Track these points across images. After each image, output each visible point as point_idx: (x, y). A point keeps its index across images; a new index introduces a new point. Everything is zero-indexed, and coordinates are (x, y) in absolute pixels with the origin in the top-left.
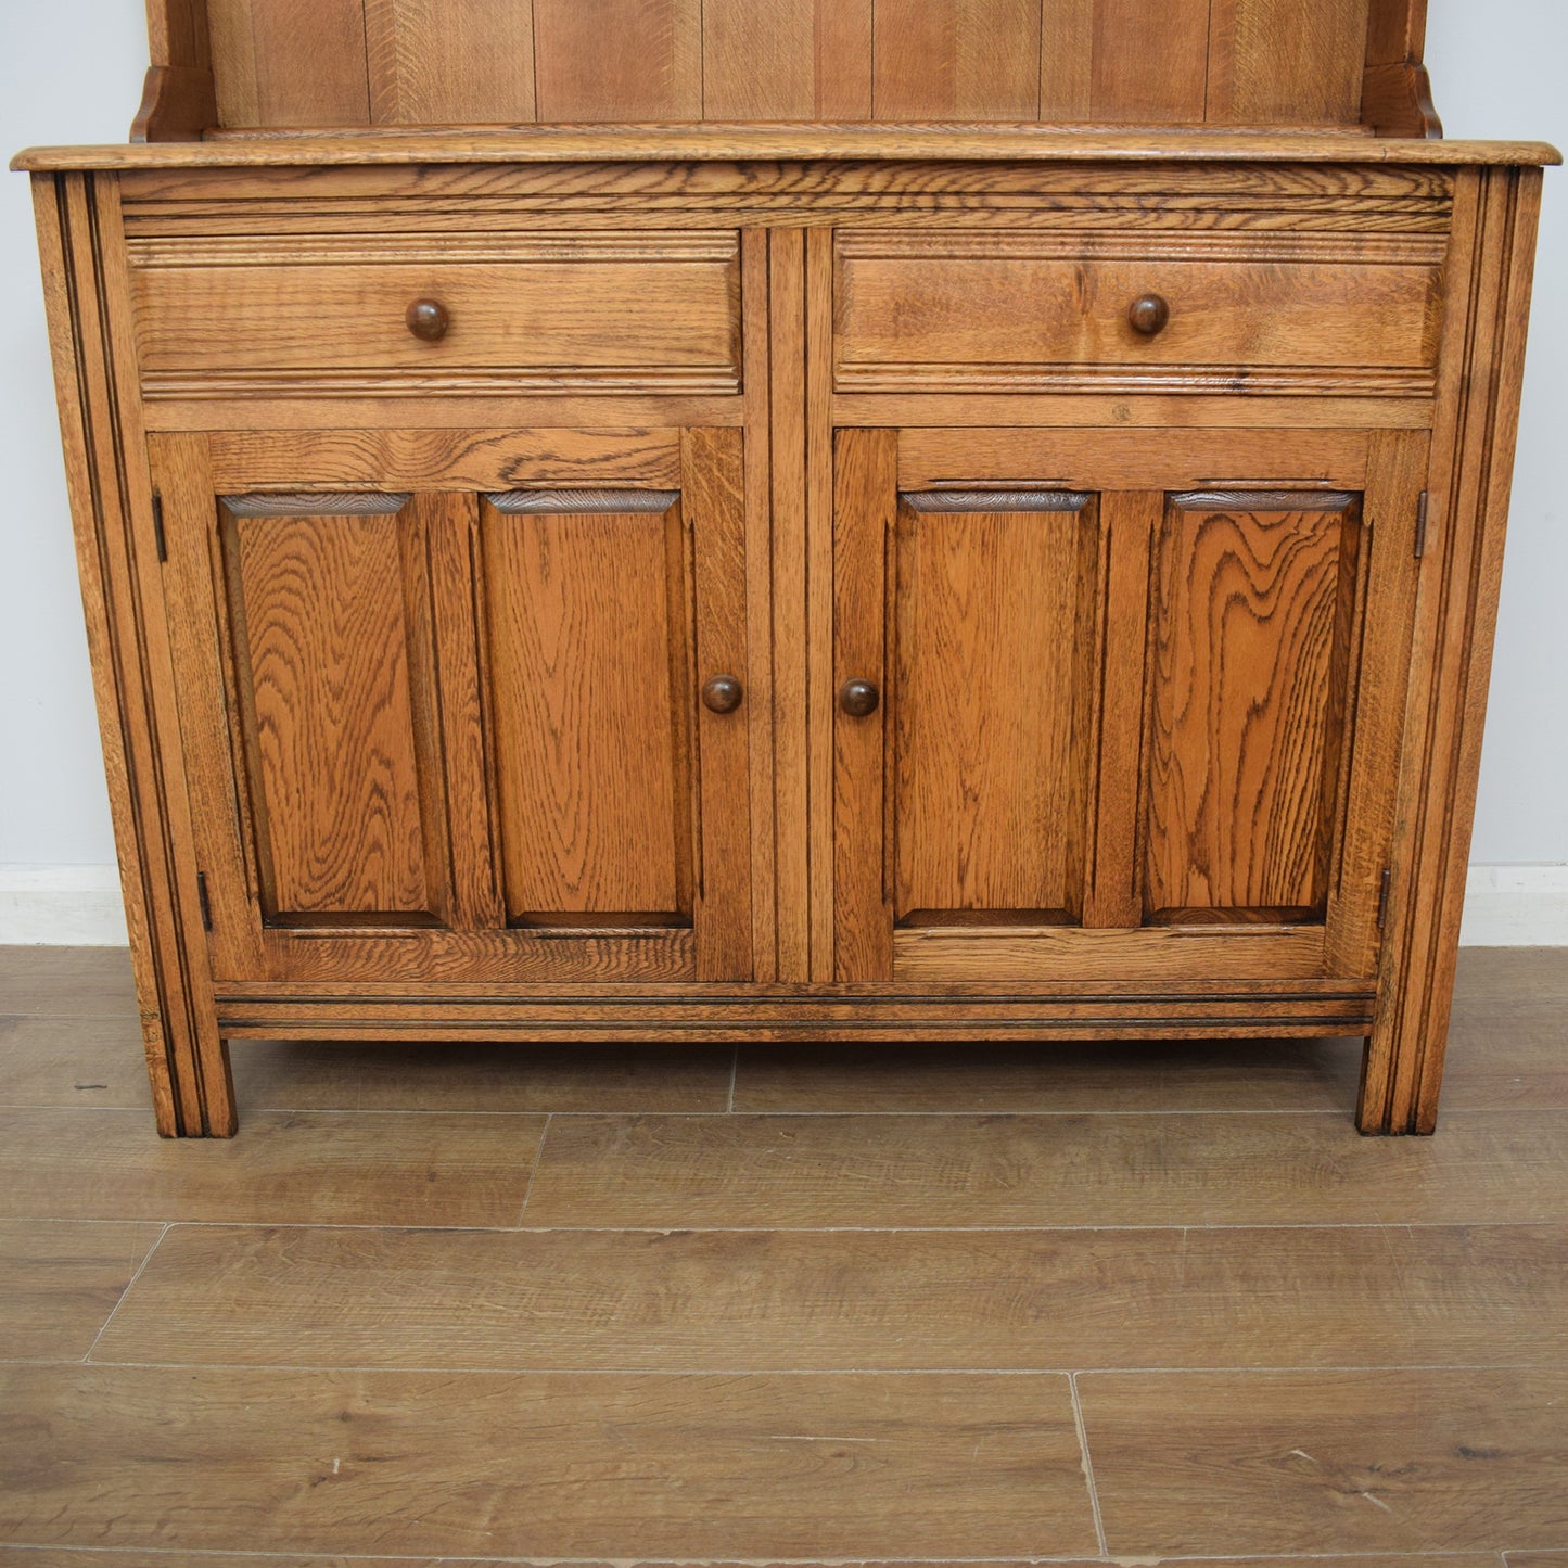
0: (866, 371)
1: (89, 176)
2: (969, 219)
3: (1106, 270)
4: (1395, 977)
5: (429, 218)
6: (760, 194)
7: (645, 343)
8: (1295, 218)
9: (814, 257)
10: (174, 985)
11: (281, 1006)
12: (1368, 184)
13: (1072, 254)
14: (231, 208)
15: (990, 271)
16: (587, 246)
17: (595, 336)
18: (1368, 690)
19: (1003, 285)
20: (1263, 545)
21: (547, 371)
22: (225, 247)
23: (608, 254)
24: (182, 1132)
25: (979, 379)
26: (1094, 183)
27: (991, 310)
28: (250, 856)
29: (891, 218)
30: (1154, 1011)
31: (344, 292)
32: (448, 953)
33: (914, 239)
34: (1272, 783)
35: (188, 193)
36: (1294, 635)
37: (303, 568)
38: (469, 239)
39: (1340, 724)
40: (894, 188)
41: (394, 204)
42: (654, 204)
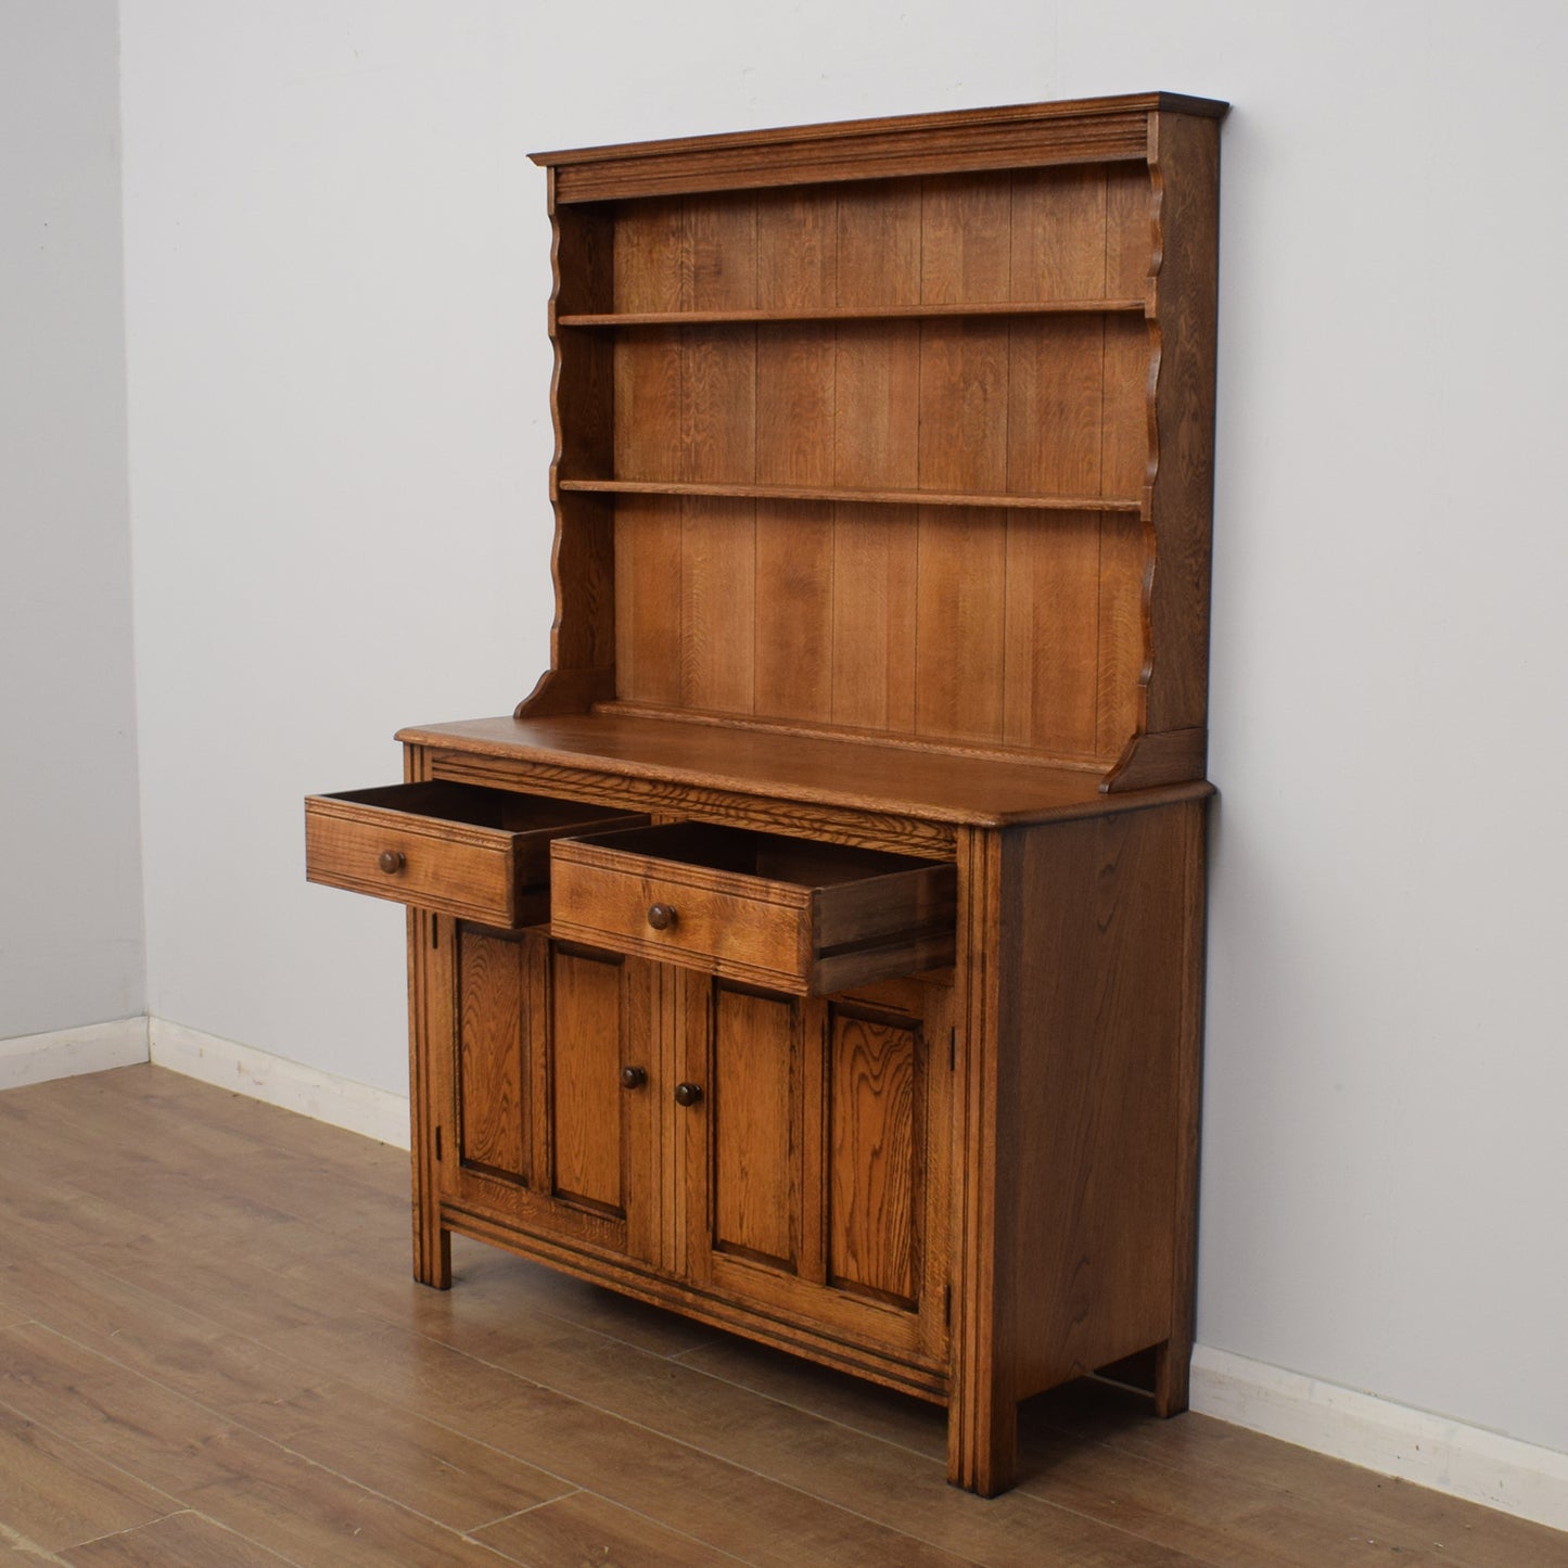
1: (422, 747)
4: (958, 1367)
10: (425, 1190)
11: (464, 1215)
18: (932, 1155)
20: (875, 1045)
24: (422, 1281)
28: (458, 1122)
30: (834, 1348)
32: (528, 1204)
34: (886, 1206)
35: (453, 760)
36: (892, 1108)
37: (484, 965)
39: (919, 1173)
40: (710, 802)
41: (524, 779)
42: (618, 795)
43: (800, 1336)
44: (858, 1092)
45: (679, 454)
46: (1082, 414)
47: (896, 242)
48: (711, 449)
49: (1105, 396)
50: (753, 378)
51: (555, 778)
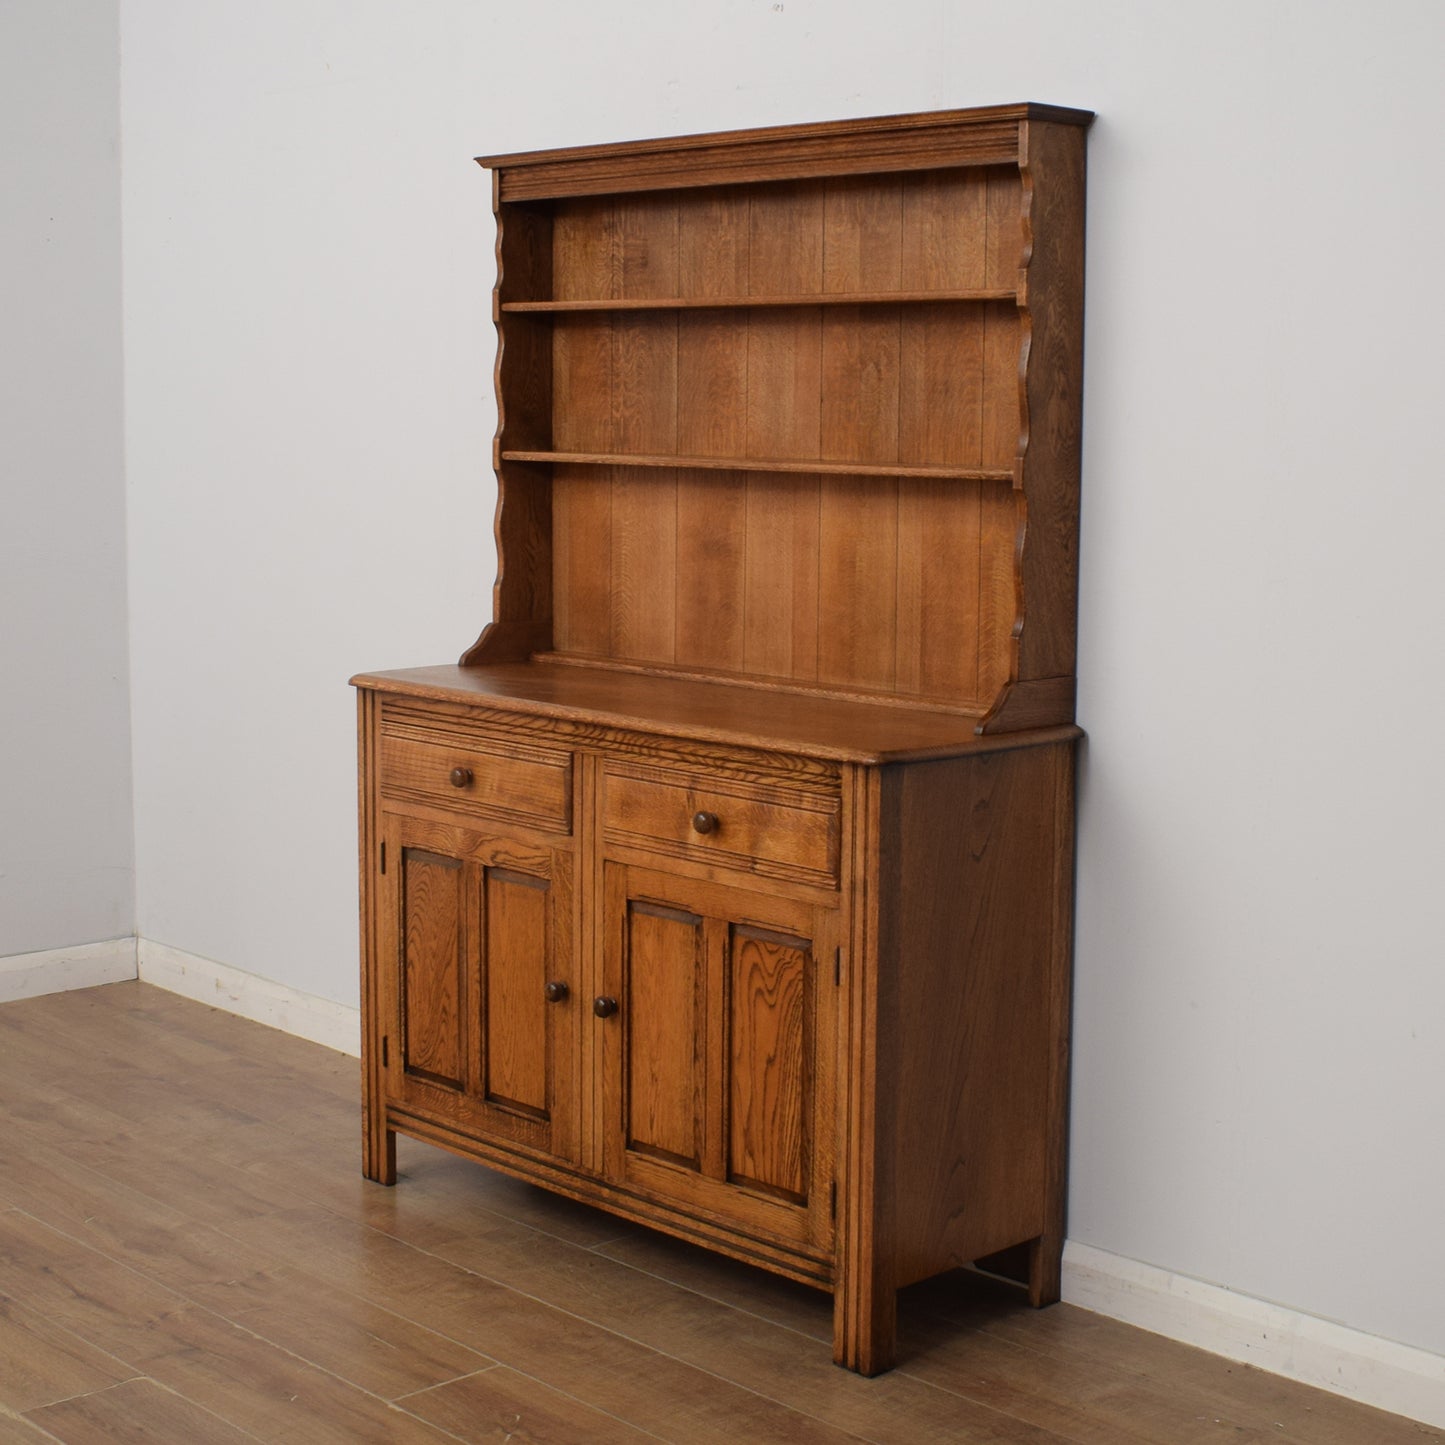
0: (613, 833)
1: (373, 692)
2: (651, 761)
3: (699, 796)
4: (842, 1256)
5: (473, 729)
6: (580, 737)
7: (536, 803)
8: (774, 780)
9: (598, 771)
10: (373, 1094)
11: (408, 1118)
12: (805, 765)
13: (687, 785)
14: (414, 713)
15: (657, 790)
17: (520, 796)
18: (820, 1063)
19: (660, 797)
20: (770, 962)
21: (505, 810)
22: (409, 731)
23: (527, 757)
24: (370, 1178)
26: (698, 751)
27: (656, 810)
28: (403, 1032)
29: (623, 756)
30: (733, 1239)
31: (441, 759)
32: (464, 1107)
33: (630, 768)
34: (779, 1110)
35: (401, 703)
36: (785, 1020)
37: (426, 889)
39: (808, 1078)
40: (625, 741)
41: (463, 720)
42: (545, 735)
43: (704, 1228)
44: (755, 1006)
45: (610, 428)
46: (965, 392)
47: (801, 238)
48: (638, 424)
49: (986, 376)
50: (675, 360)
51: (491, 719)
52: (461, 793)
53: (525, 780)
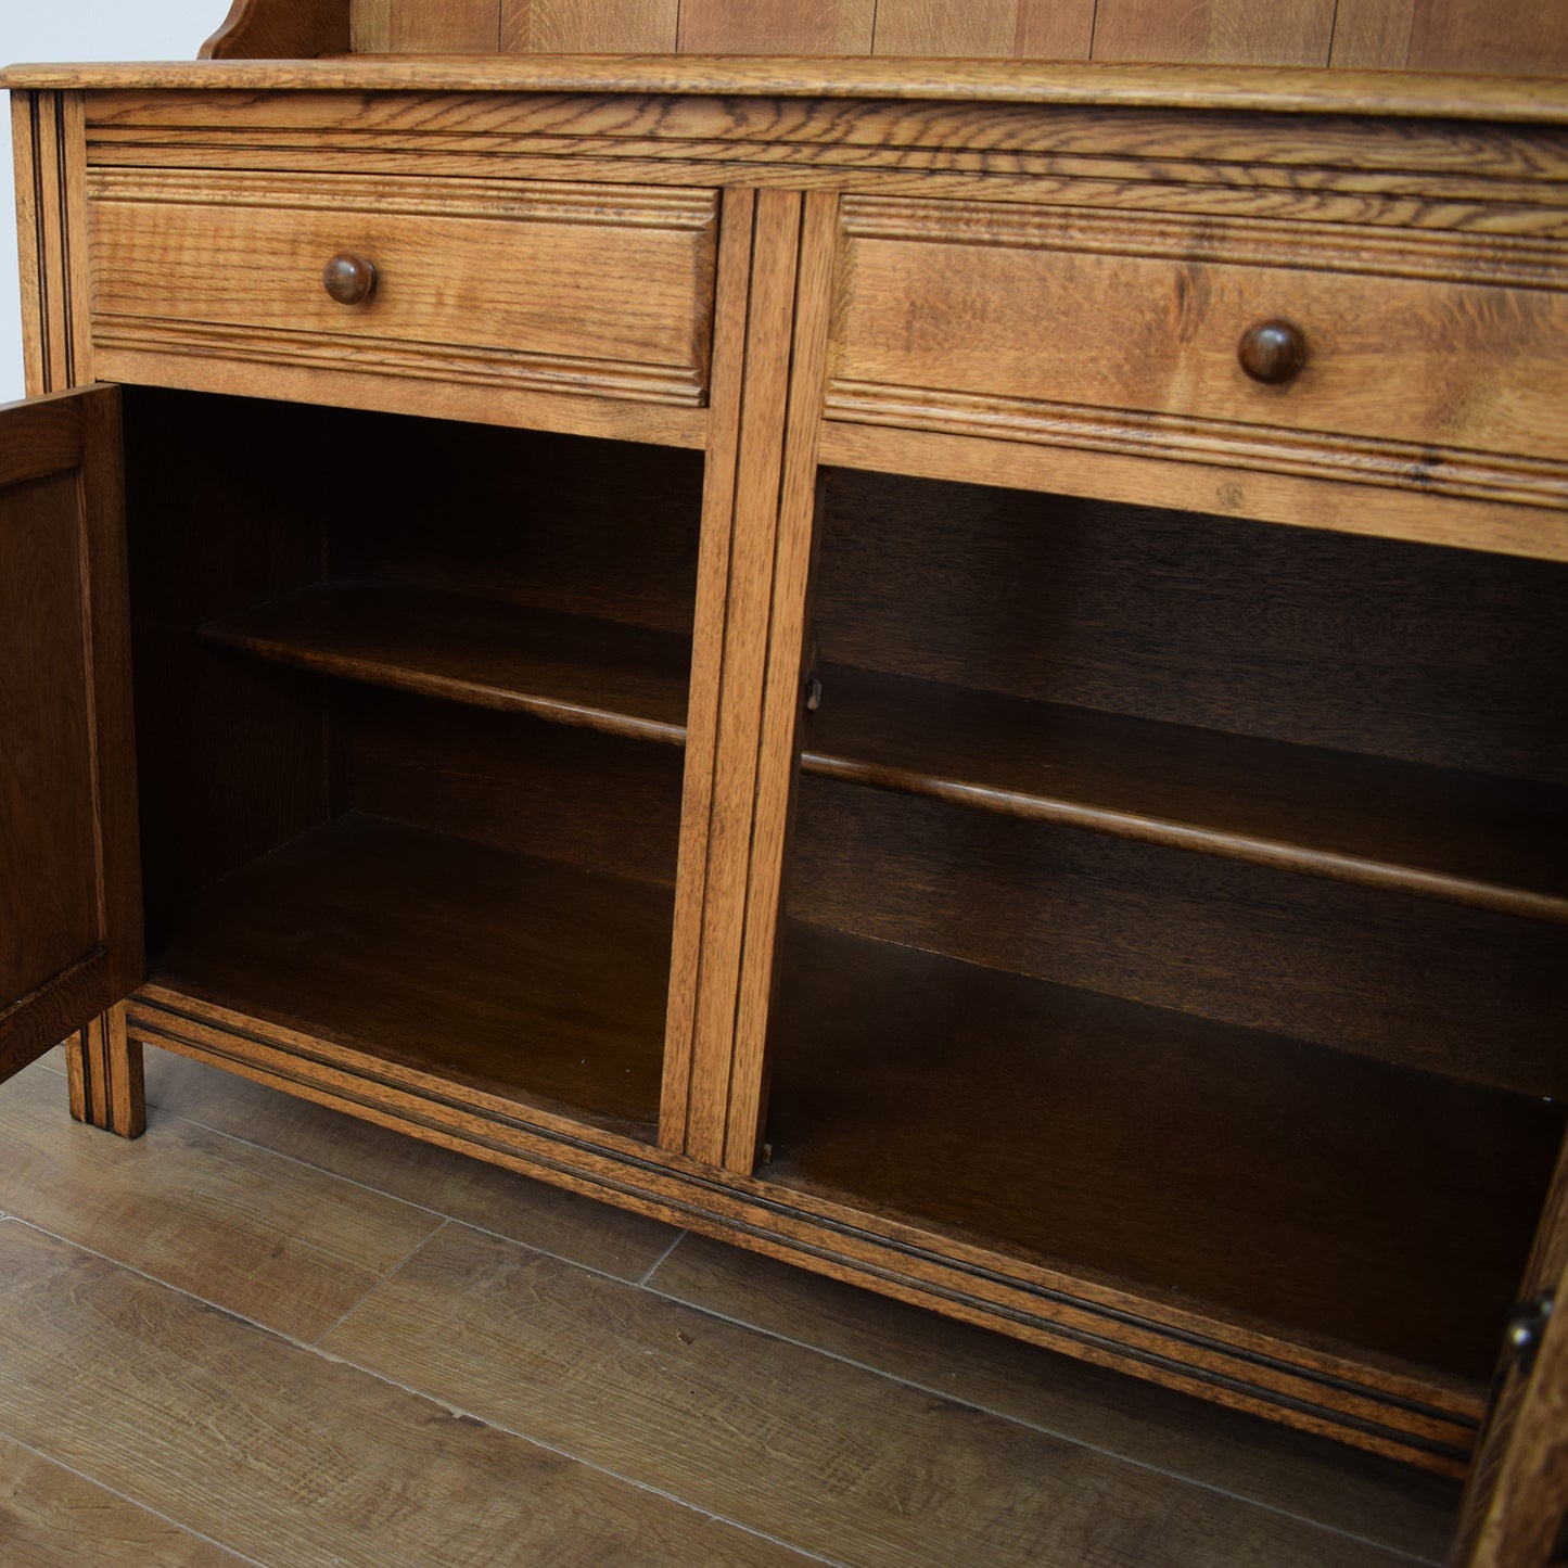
0: (864, 394)
1: (59, 95)
2: (1029, 191)
3: (1224, 278)
5: (372, 157)
6: (751, 142)
7: (591, 328)
9: (813, 231)
13: (1177, 251)
14: (184, 137)
15: (1049, 267)
16: (536, 201)
17: (535, 315)
19: (1065, 289)
21: (480, 354)
22: (171, 181)
23: (560, 213)
24: (90, 1119)
25: (1017, 421)
26: (1223, 146)
27: (1045, 323)
29: (920, 184)
31: (278, 240)
33: (945, 214)
35: (143, 118)
38: (410, 185)
40: (926, 142)
41: (336, 140)
42: (620, 150)
51: (429, 127)
52: (341, 319)
53: (556, 272)
